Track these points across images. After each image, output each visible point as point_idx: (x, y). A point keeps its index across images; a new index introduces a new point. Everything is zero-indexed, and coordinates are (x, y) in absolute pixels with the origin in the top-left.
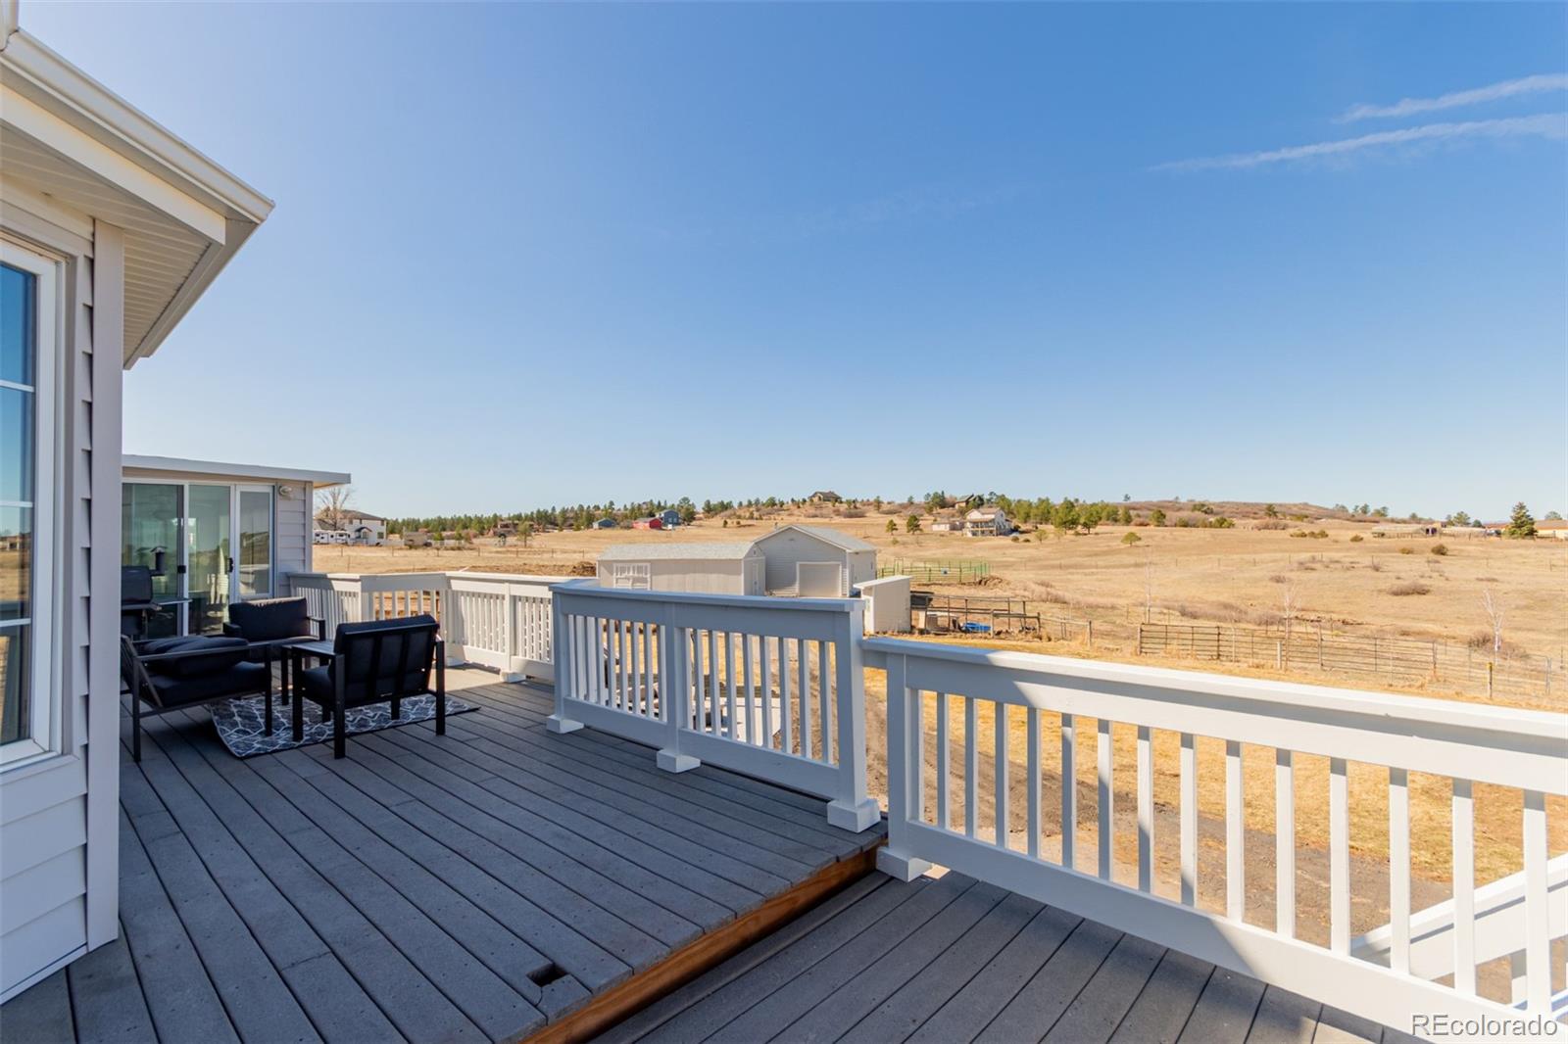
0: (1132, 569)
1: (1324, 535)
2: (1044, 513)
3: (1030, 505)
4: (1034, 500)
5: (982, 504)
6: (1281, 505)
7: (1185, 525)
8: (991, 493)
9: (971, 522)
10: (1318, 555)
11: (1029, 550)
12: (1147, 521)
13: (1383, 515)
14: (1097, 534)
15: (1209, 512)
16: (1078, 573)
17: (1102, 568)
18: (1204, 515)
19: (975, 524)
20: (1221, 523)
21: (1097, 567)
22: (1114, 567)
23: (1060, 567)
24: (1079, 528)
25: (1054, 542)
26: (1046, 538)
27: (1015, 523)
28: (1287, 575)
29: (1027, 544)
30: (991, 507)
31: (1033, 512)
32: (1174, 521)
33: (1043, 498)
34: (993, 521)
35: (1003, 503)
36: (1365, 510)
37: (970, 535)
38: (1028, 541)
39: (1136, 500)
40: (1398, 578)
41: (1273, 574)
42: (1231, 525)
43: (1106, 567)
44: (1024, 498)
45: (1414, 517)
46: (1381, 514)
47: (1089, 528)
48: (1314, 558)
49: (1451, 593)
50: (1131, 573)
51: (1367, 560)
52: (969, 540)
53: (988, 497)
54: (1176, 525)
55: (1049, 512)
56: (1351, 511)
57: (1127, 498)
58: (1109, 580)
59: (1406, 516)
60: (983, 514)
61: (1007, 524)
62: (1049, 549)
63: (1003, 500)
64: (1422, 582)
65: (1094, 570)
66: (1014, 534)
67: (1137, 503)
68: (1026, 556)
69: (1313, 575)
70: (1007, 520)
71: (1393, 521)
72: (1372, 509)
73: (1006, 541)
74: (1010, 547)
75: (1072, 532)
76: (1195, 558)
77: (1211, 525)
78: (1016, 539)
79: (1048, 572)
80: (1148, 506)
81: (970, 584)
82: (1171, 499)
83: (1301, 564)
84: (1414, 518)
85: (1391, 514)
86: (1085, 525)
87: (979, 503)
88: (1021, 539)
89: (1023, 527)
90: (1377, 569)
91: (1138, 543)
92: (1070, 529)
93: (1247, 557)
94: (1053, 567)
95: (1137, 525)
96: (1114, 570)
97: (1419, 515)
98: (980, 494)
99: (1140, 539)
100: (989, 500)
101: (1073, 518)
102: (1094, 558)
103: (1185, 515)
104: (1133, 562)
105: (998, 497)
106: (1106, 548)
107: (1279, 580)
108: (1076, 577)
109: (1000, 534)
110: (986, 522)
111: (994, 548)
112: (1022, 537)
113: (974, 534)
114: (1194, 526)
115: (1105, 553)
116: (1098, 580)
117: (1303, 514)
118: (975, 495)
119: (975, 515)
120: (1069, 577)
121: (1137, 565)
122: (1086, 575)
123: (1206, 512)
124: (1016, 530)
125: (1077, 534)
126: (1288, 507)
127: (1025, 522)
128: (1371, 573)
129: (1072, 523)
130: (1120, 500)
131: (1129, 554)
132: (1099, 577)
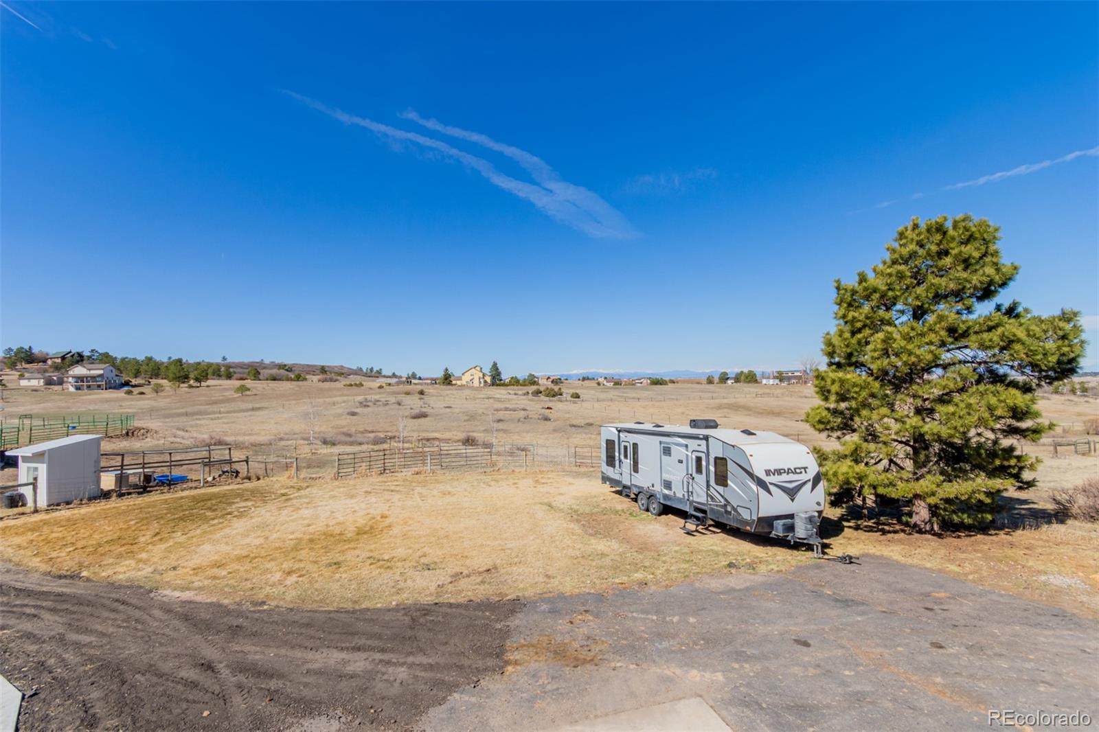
0: (250, 413)
1: (361, 385)
2: (154, 370)
3: (137, 362)
4: (141, 357)
5: (82, 360)
6: (328, 367)
7: (274, 379)
8: (92, 351)
9: (73, 377)
10: (369, 397)
11: (146, 402)
12: (245, 376)
13: (380, 373)
14: (208, 386)
15: (290, 370)
16: (204, 419)
17: (224, 413)
18: (287, 373)
19: (80, 379)
20: (298, 378)
21: (220, 413)
22: (234, 412)
23: (186, 414)
24: (192, 382)
25: (171, 393)
26: (162, 391)
27: (125, 378)
28: (356, 410)
29: (143, 396)
30: (93, 363)
31: (144, 367)
32: (266, 376)
33: (149, 356)
34: (100, 376)
35: (106, 358)
36: (372, 370)
37: (72, 389)
38: (142, 393)
39: (232, 361)
40: (411, 409)
41: (348, 410)
42: (305, 379)
43: (228, 412)
44: (131, 356)
45: (394, 374)
46: (379, 372)
47: (200, 382)
48: (366, 399)
49: (437, 415)
50: (251, 416)
51: (392, 399)
52: (71, 394)
53: (89, 354)
54: (267, 380)
55: (159, 369)
56: (365, 371)
57: (224, 359)
58: (233, 422)
59: (390, 374)
60: (90, 370)
61: (115, 378)
62: (168, 400)
63: (107, 357)
64: (424, 410)
65: (219, 416)
66: (126, 388)
67: (233, 363)
68: (146, 407)
69: (369, 410)
70: (117, 375)
71: (385, 377)
72: (375, 370)
73: (121, 394)
74: (123, 400)
75: (186, 385)
76: (294, 402)
77: (292, 380)
78: (129, 393)
79: (177, 419)
80: (242, 366)
81: (117, 436)
82: (258, 361)
83: (361, 403)
84: (394, 376)
85: (384, 373)
86: (197, 380)
87: (79, 359)
88: (135, 393)
89: (134, 382)
90: (399, 404)
91: (248, 393)
92: (184, 382)
93: (328, 400)
94: (179, 415)
95: (237, 379)
96: (235, 415)
97: (396, 374)
98: (80, 351)
99: (249, 390)
100: (89, 357)
101: (182, 373)
102: (214, 406)
103: (275, 371)
104: (251, 407)
105: (100, 354)
106: (221, 398)
107: (353, 414)
108: (202, 422)
109: (110, 388)
110: (94, 377)
111: (107, 401)
112: (136, 391)
113: (78, 388)
114: (280, 380)
115: (223, 401)
116: (225, 423)
117: (342, 373)
118: (73, 351)
119: (79, 370)
120: (198, 422)
121: (253, 409)
122: (212, 419)
123: (287, 370)
124: (127, 384)
125: (191, 387)
126: (333, 368)
127: (136, 377)
128: (397, 406)
129: (184, 378)
130: (219, 360)
131: (243, 401)
132: (226, 421)
